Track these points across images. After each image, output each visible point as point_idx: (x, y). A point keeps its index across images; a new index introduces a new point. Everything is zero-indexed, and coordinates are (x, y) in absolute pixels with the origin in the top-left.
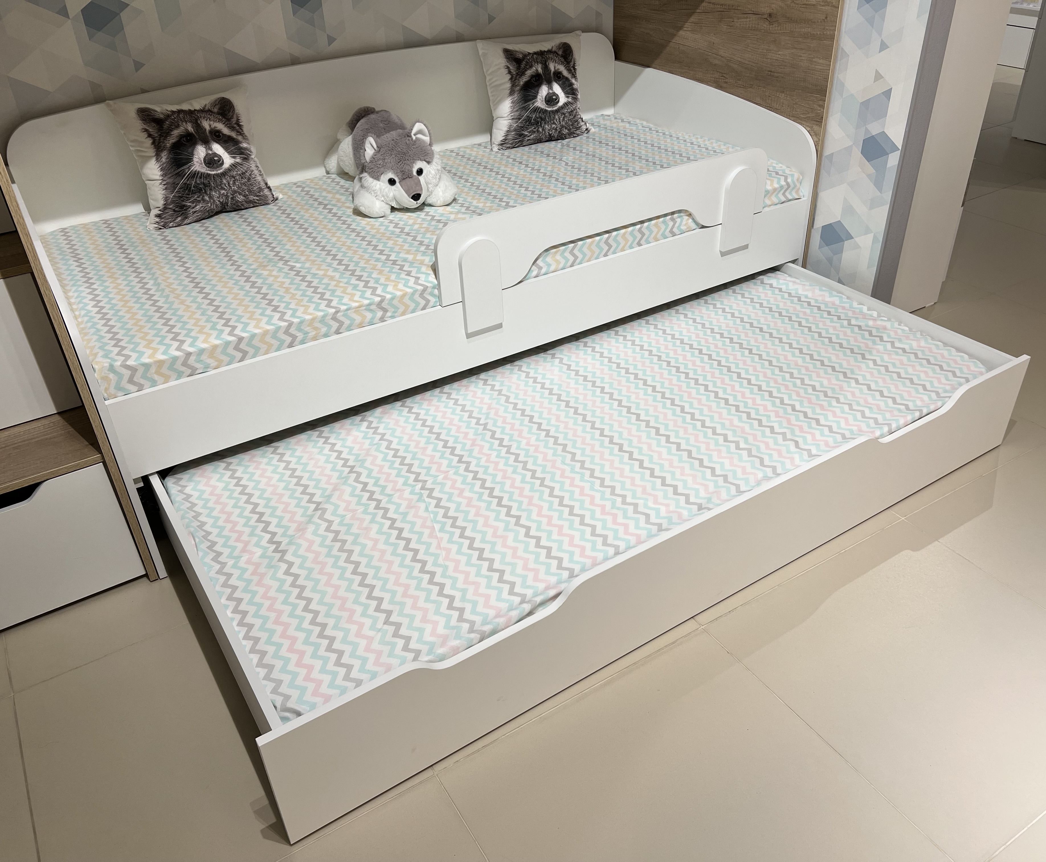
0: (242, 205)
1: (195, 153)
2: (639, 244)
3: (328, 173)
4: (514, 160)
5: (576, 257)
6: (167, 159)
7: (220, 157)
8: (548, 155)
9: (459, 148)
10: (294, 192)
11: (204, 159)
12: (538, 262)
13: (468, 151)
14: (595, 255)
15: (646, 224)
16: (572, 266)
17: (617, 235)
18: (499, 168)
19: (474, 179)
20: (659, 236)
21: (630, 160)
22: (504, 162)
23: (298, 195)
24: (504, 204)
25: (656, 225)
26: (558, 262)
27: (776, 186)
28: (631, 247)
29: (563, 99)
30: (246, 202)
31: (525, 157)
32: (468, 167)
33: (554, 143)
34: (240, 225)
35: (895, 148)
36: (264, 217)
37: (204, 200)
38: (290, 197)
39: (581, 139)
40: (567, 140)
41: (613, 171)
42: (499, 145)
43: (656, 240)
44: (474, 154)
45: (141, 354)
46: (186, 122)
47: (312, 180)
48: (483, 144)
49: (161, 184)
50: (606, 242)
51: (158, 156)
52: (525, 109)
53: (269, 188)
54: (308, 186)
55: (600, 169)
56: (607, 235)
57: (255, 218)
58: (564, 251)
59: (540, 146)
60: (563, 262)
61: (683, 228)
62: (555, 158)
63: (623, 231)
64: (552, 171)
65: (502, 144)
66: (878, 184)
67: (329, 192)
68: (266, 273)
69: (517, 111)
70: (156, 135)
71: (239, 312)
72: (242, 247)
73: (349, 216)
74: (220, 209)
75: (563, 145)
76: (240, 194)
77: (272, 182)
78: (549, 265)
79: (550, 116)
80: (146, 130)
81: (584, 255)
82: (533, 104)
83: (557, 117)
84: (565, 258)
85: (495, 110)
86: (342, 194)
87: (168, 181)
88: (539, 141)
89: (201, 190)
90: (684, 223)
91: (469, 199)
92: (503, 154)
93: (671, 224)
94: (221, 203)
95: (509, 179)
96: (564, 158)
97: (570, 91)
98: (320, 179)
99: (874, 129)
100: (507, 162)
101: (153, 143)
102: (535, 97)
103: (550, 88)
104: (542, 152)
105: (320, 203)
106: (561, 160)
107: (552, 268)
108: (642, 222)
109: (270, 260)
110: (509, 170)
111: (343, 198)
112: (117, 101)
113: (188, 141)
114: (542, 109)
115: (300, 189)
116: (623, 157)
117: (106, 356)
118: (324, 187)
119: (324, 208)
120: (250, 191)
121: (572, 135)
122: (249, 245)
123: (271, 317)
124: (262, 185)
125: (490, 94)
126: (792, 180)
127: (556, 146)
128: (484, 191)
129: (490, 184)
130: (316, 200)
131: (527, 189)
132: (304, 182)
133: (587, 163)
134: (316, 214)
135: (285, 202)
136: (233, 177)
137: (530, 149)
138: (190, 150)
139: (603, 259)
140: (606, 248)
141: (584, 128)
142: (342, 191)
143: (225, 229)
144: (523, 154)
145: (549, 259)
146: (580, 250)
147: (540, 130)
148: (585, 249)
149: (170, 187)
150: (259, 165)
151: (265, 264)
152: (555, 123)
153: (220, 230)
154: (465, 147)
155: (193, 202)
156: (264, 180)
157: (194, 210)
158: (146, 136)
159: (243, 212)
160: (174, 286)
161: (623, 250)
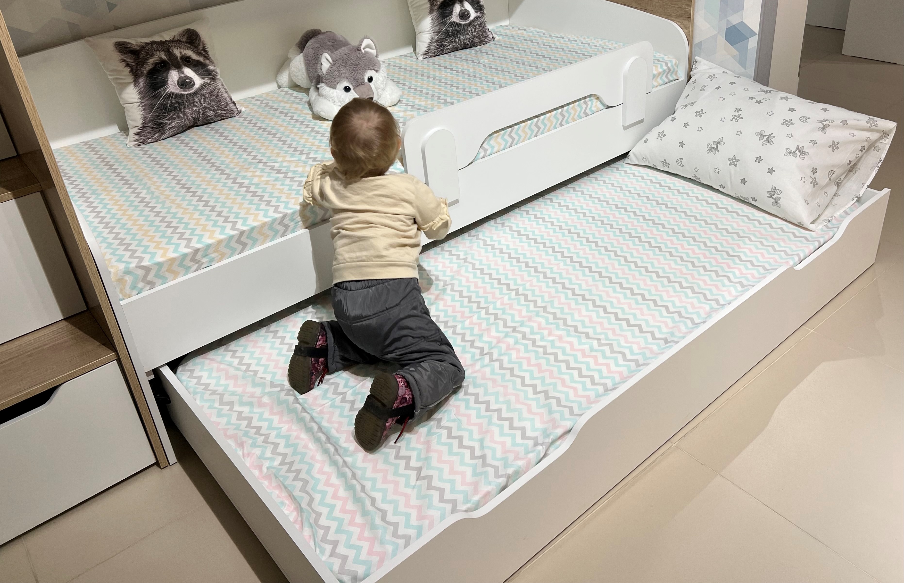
0: (212, 119)
1: (169, 77)
2: (561, 125)
3: (280, 87)
4: (440, 66)
5: (513, 139)
6: (144, 84)
7: (191, 79)
8: (467, 60)
9: (389, 59)
10: (254, 105)
11: (178, 82)
12: (483, 145)
13: (398, 61)
14: (528, 136)
15: (566, 108)
16: (510, 146)
17: (544, 119)
18: (428, 73)
19: (410, 83)
20: (576, 117)
21: (536, 59)
22: (431, 68)
23: (259, 107)
24: (443, 101)
25: (573, 108)
26: (499, 143)
27: (660, 70)
28: (555, 128)
29: (473, 14)
30: (215, 116)
31: (448, 63)
32: (402, 74)
33: (468, 50)
34: (213, 136)
35: (753, 33)
36: (234, 128)
37: (179, 117)
38: (252, 109)
39: (490, 45)
40: (478, 47)
41: (525, 68)
42: (423, 54)
43: (574, 120)
44: (403, 63)
45: (153, 255)
46: (159, 51)
47: (267, 94)
48: (409, 55)
49: (139, 106)
50: (536, 125)
51: (136, 82)
52: (443, 24)
53: (234, 102)
54: (265, 99)
55: (514, 68)
56: (536, 119)
57: (225, 129)
58: (504, 134)
59: (458, 53)
60: (503, 143)
61: (594, 109)
62: (473, 61)
63: (548, 115)
64: (474, 72)
65: (426, 54)
66: (742, 63)
67: (286, 103)
68: (249, 174)
69: (437, 26)
70: (133, 64)
71: (235, 210)
72: (221, 154)
73: (310, 121)
74: (192, 124)
75: (476, 51)
76: (210, 110)
77: (235, 97)
78: (493, 147)
79: (464, 28)
80: (124, 61)
81: (520, 136)
82: (449, 19)
83: (469, 29)
84: (505, 140)
85: (417, 26)
86: (298, 104)
87: (146, 103)
88: (456, 49)
89: (176, 108)
90: (594, 105)
91: (411, 99)
92: (428, 62)
93: (584, 106)
94: (194, 118)
95: (440, 81)
96: (481, 61)
97: (478, 7)
98: (275, 93)
99: (734, 20)
100: (434, 67)
101: (131, 71)
102: (451, 14)
103: (462, 5)
104: (461, 58)
105: (281, 112)
106: (479, 63)
107: (495, 150)
108: (562, 107)
109: (250, 163)
110: (437, 74)
111: (300, 107)
112: (95, 37)
113: (162, 67)
114: (457, 24)
115: (259, 102)
116: (530, 57)
117: (119, 261)
118: (280, 98)
119: (286, 116)
120: (218, 106)
121: (482, 42)
122: (226, 152)
123: (266, 211)
124: (228, 100)
125: (412, 14)
126: (672, 66)
127: (471, 53)
128: (421, 92)
129: (425, 86)
130: (276, 110)
131: (458, 88)
132: (260, 96)
133: (501, 64)
134: (280, 122)
135: (249, 114)
136: (203, 95)
137: (450, 56)
138: (165, 75)
139: (534, 139)
140: (536, 130)
141: (491, 36)
142: (297, 101)
143: (200, 141)
144: (445, 61)
145: (492, 142)
146: (517, 133)
147: (457, 40)
148: (520, 132)
149: (148, 108)
150: (224, 84)
151: (246, 167)
152: (468, 34)
153: (196, 142)
154: (394, 58)
155: (169, 120)
156: (229, 97)
157: (170, 126)
158: (124, 65)
159: (212, 125)
160: (167, 193)
161: (549, 130)
